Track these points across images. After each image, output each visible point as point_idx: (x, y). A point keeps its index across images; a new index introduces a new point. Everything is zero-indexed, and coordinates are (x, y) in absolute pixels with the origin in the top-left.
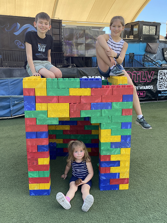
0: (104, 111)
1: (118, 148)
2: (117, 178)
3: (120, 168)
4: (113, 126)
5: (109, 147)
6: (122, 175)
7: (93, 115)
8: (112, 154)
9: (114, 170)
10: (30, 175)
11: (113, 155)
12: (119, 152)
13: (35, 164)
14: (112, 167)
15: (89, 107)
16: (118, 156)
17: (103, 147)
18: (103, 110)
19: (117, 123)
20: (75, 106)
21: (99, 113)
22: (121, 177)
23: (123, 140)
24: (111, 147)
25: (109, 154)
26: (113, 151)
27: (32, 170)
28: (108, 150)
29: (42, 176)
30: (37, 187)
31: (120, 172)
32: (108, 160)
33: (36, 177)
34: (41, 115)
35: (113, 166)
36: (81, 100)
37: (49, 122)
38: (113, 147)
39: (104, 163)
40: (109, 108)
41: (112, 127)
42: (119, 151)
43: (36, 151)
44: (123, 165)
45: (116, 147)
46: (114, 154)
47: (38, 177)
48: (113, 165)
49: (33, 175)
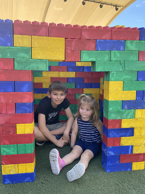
0: (115, 53)
1: (132, 109)
2: (130, 153)
3: (134, 138)
4: (127, 77)
5: (120, 108)
6: (136, 148)
7: (99, 59)
8: (124, 118)
9: (125, 141)
10: (4, 151)
11: (125, 120)
12: (133, 115)
13: (11, 133)
14: (124, 138)
15: (93, 45)
16: (131, 120)
17: (112, 108)
18: (113, 52)
19: (132, 72)
20: (74, 43)
21: (108, 56)
22: (135, 152)
23: (139, 98)
24: (123, 108)
25: (119, 117)
26: (125, 114)
27: (7, 142)
28: (118, 112)
29: (22, 152)
30: (14, 170)
31: (134, 144)
32: (117, 127)
33: (12, 153)
34: (22, 55)
35: (125, 136)
36: (83, 33)
37: (34, 67)
38: (126, 107)
39: (113, 132)
40: (122, 48)
41: (124, 77)
42: (134, 113)
43: (14, 112)
44: (138, 134)
45: (129, 108)
46: (126, 118)
47: (15, 153)
48: (125, 134)
49: (8, 151)
